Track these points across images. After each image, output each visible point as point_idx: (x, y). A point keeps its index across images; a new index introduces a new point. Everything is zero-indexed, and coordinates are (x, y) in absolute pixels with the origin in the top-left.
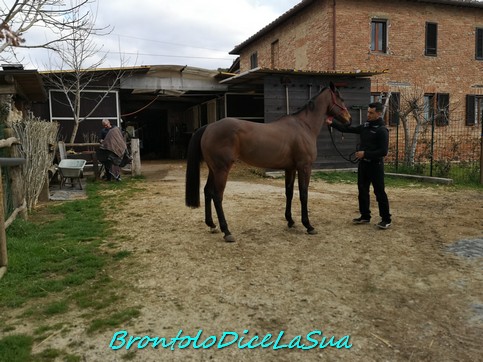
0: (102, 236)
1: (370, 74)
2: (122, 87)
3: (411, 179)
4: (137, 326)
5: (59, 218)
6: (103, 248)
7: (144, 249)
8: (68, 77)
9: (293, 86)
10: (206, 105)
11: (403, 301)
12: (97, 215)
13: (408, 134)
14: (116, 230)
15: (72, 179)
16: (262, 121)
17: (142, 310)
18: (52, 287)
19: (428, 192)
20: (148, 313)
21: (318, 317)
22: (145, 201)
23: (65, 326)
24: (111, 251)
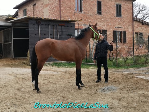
1: (75, 21)
3: (91, 65)
9: (42, 25)
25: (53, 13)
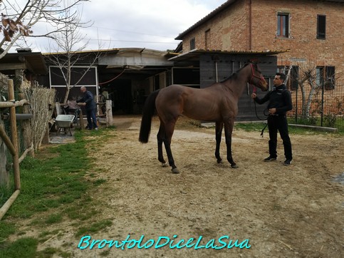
0: (86, 169)
1: (277, 53)
2: (100, 64)
3: (307, 129)
4: (110, 232)
5: (56, 156)
6: (87, 177)
7: (115, 178)
8: (62, 57)
9: (221, 62)
10: (158, 76)
11: (301, 217)
12: (83, 154)
13: (305, 96)
14: (95, 165)
15: (65, 129)
16: (199, 87)
17: (114, 221)
18: (52, 204)
19: (320, 138)
20: (118, 223)
21: (239, 227)
22: (116, 144)
23: (60, 232)
24: (92, 179)
25: (238, 42)
